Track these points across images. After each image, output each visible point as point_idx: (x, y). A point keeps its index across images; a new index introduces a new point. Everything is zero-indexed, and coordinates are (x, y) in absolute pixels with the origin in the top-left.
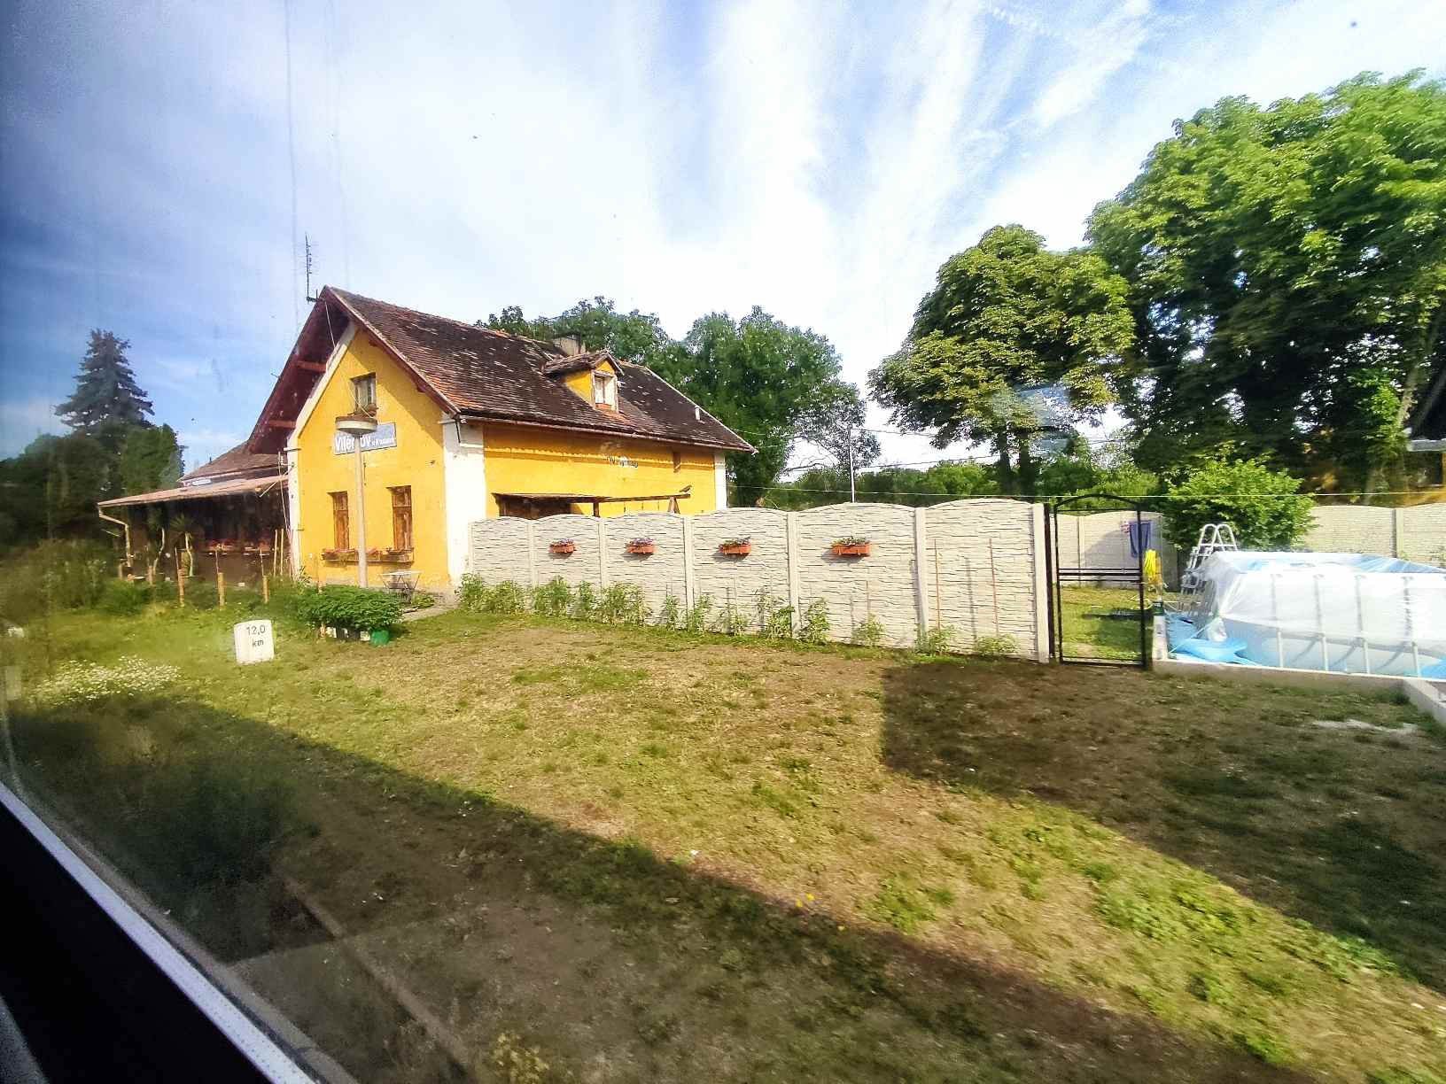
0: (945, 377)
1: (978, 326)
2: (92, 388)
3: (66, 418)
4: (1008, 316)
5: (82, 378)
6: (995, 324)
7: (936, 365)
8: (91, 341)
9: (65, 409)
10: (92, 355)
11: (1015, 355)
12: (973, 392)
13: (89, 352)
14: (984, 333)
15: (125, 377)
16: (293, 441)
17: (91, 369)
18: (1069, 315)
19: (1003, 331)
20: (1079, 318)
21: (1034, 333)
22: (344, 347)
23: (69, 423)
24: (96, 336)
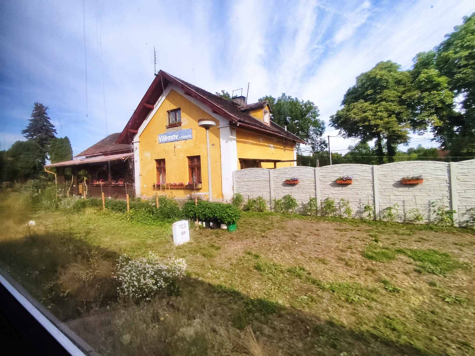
0: (370, 116)
1: (381, 97)
2: (35, 124)
3: (25, 135)
4: (394, 94)
5: (31, 120)
6: (389, 96)
7: (365, 112)
8: (34, 106)
9: (25, 132)
10: (34, 112)
11: (398, 108)
12: (382, 122)
13: (33, 111)
14: (385, 100)
15: (46, 120)
16: (136, 139)
17: (35, 117)
18: (422, 92)
19: (392, 99)
20: (427, 93)
21: (406, 99)
22: (164, 98)
23: (26, 137)
24: (36, 104)
